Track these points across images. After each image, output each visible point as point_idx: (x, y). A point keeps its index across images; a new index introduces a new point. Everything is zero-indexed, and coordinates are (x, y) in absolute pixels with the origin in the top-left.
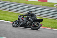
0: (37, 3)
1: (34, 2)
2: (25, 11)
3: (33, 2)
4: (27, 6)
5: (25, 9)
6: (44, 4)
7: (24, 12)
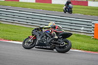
0: (34, 5)
1: (30, 3)
2: (14, 19)
3: (27, 3)
4: (17, 10)
5: (14, 15)
6: (47, 6)
7: (12, 21)
